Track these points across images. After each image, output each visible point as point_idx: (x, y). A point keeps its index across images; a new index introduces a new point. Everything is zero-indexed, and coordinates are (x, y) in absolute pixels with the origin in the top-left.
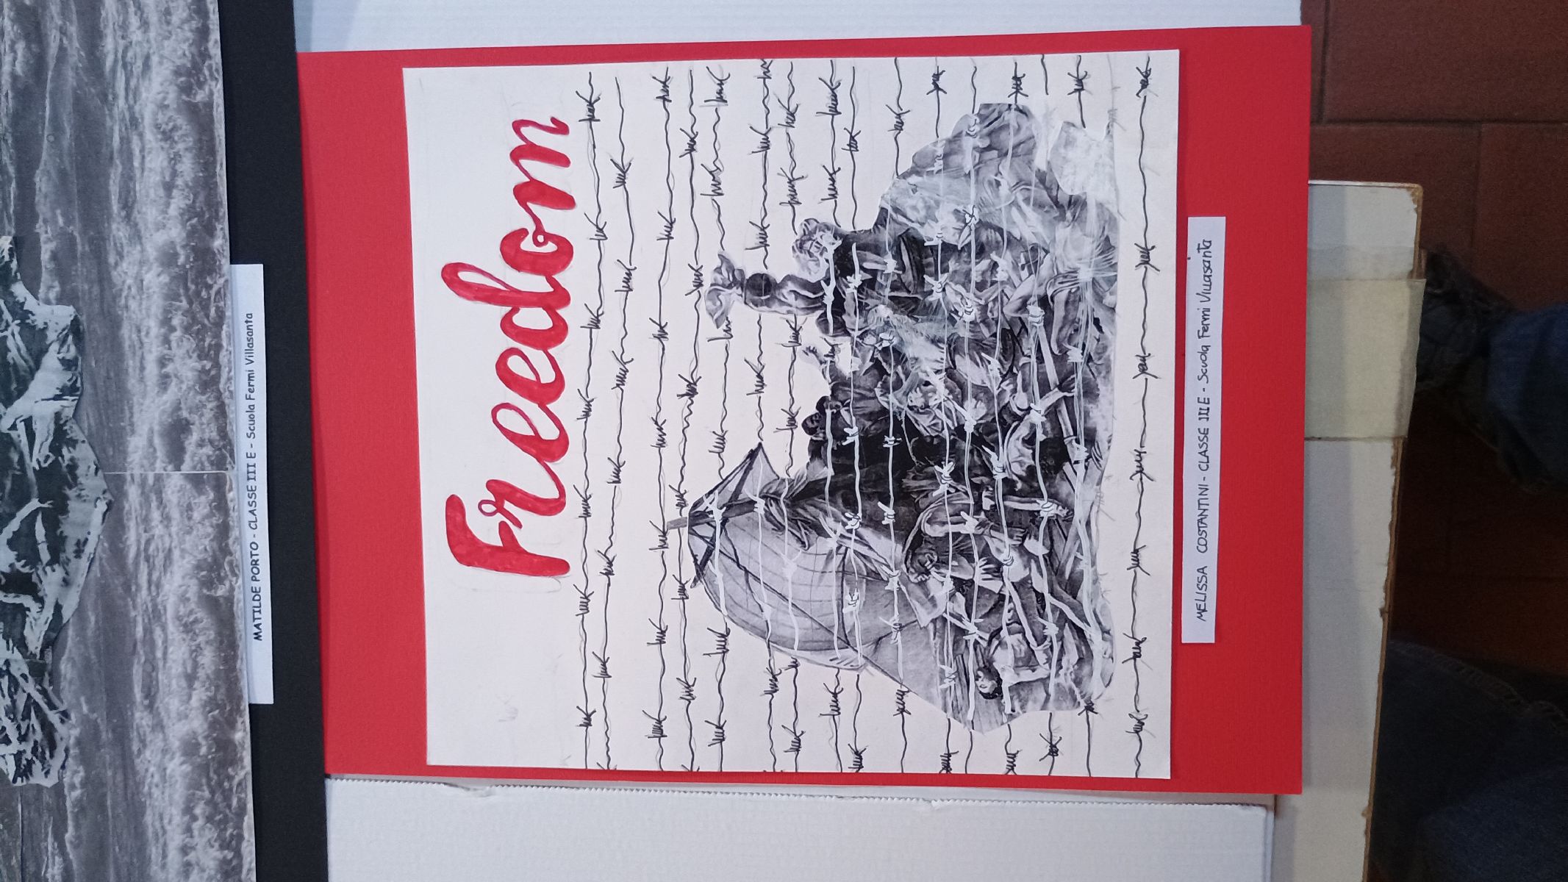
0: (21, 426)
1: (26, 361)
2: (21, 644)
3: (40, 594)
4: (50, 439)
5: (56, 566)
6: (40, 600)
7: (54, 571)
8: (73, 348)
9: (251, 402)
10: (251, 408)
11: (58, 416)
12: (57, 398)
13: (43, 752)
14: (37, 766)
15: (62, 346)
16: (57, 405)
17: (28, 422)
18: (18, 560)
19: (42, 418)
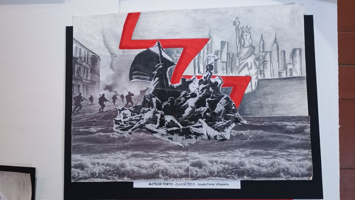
0: (200, 124)
1: (216, 126)
2: (148, 123)
3: (160, 128)
4: (197, 132)
5: (166, 132)
6: (158, 128)
7: (165, 132)
8: (219, 139)
9: (207, 184)
10: (205, 185)
11: (203, 134)
12: (207, 134)
13: (121, 128)
14: (118, 126)
15: (220, 136)
16: (205, 134)
17: (201, 126)
18: (168, 123)
19: (202, 130)
